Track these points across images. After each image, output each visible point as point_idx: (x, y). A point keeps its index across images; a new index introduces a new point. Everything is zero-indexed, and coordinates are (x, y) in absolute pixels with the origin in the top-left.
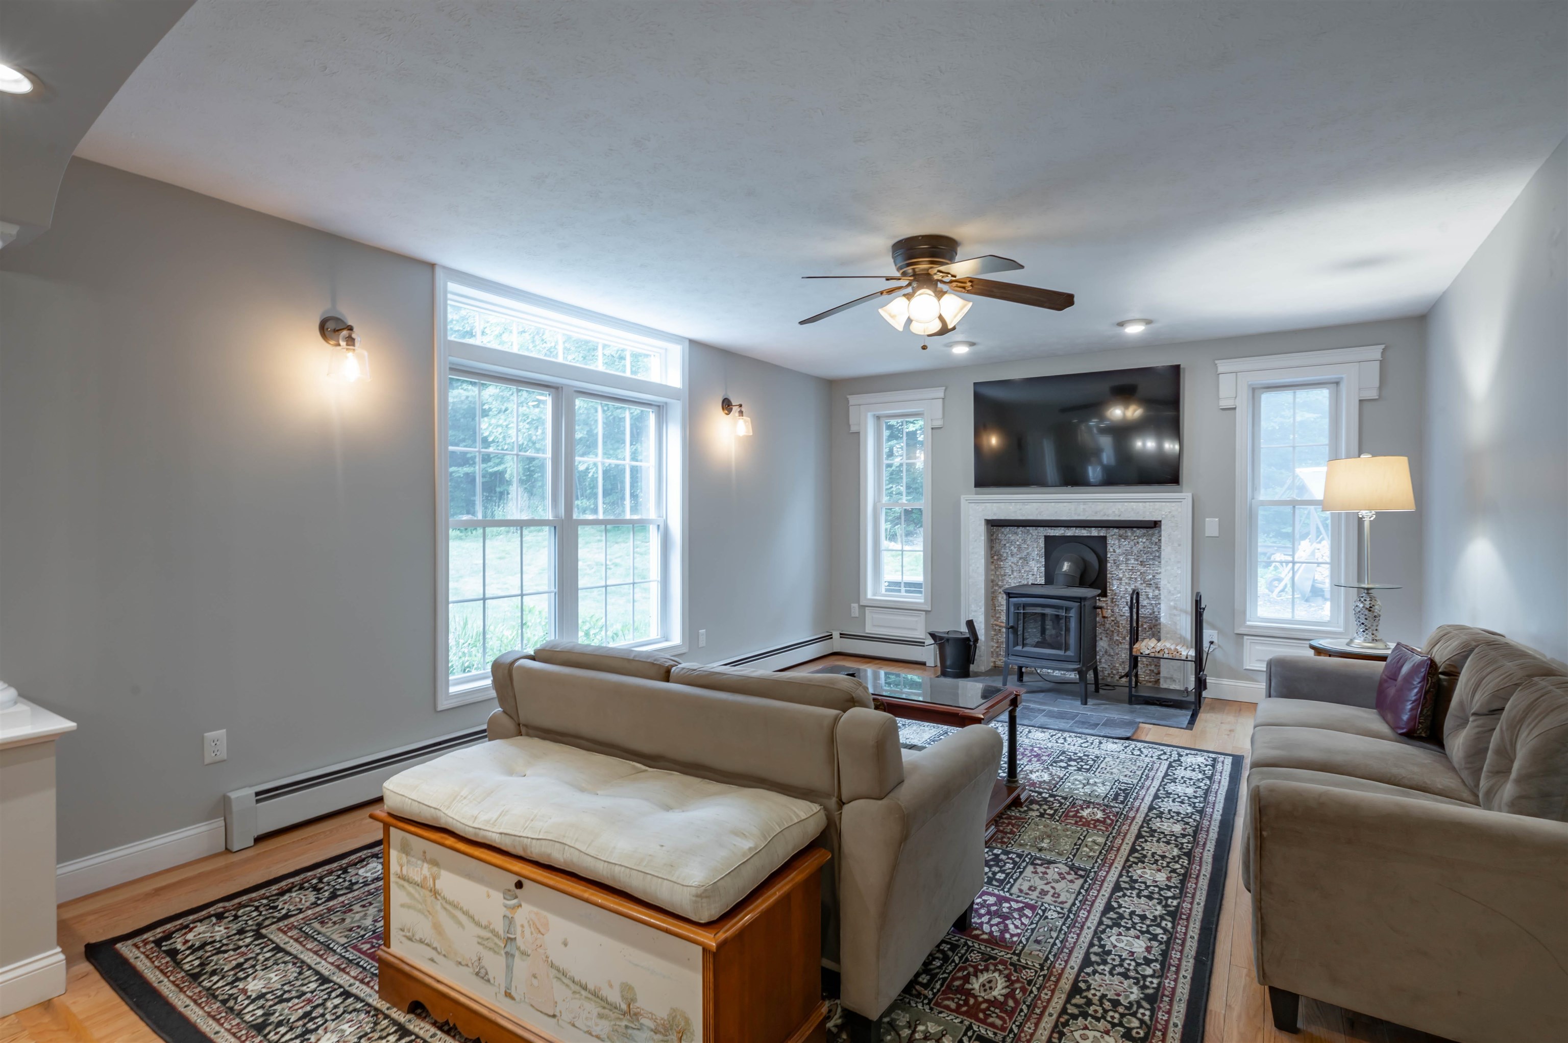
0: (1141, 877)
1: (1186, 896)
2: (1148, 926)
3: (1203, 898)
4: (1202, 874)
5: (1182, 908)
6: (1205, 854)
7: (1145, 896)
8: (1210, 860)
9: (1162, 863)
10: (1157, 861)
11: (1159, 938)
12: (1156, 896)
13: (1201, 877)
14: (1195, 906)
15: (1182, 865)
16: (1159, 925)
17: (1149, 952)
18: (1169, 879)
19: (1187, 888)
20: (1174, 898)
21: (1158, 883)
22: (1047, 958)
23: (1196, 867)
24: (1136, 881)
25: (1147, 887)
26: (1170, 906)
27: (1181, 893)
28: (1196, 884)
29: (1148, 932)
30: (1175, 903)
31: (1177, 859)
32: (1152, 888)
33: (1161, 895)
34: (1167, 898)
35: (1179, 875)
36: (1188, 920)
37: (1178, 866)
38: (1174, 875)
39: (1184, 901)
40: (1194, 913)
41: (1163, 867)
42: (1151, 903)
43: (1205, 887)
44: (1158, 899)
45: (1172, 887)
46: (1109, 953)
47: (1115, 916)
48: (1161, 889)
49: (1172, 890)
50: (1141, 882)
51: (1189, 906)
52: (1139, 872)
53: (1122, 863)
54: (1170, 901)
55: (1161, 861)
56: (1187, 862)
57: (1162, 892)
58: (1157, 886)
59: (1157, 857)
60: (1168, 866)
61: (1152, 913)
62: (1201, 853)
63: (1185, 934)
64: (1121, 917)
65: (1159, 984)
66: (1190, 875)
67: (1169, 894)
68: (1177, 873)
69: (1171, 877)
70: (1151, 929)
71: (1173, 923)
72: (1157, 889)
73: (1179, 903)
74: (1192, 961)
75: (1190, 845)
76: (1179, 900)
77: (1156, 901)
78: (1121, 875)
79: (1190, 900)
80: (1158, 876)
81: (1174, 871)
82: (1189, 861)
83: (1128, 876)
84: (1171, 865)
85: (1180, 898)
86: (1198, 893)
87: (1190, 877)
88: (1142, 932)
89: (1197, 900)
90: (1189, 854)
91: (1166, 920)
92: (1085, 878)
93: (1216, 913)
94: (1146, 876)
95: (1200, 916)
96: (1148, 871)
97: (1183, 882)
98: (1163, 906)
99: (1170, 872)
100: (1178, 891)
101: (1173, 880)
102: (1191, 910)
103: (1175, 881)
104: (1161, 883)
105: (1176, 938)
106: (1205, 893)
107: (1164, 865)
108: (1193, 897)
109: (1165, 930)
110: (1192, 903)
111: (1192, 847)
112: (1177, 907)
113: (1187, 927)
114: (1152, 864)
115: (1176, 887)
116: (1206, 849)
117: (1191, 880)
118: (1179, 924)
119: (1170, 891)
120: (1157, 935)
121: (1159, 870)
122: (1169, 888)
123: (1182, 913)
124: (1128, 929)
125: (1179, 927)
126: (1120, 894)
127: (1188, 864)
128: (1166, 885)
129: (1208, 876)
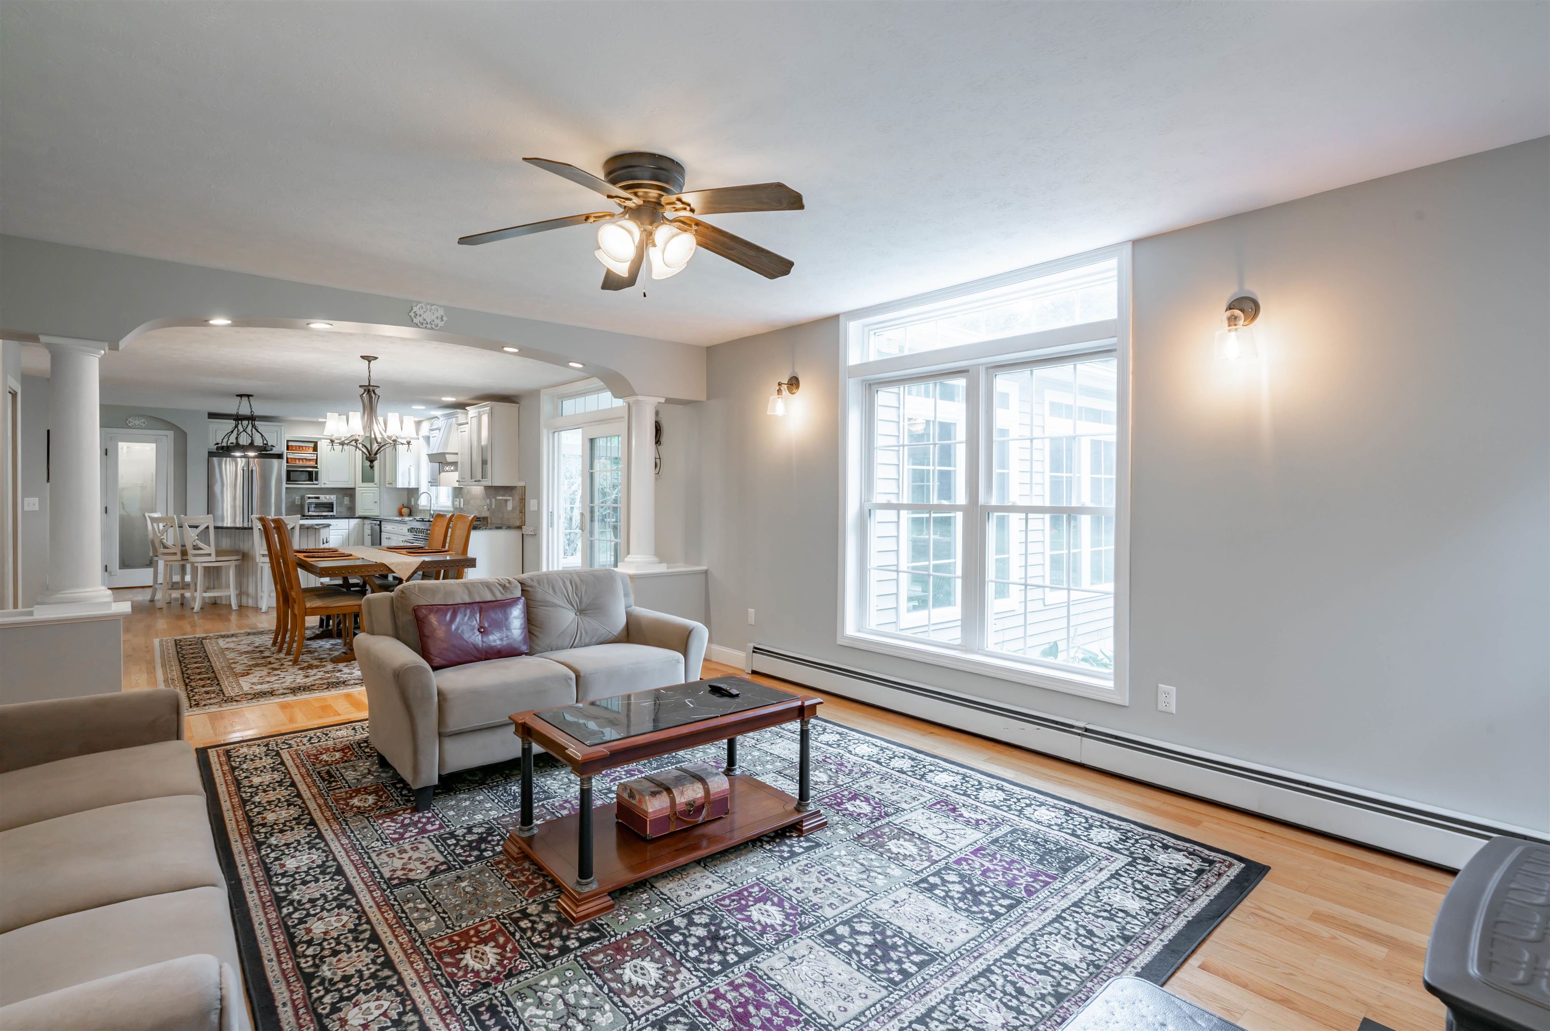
0: (338, 915)
1: (278, 923)
2: (295, 879)
3: (258, 933)
4: (275, 959)
5: (274, 910)
6: (287, 994)
7: (318, 899)
8: (275, 988)
9: (330, 944)
10: (338, 943)
11: (280, 877)
12: (308, 906)
13: (273, 956)
14: (263, 919)
15: (306, 956)
16: (286, 885)
17: (280, 864)
18: (308, 931)
19: (282, 933)
20: (290, 915)
21: (316, 919)
22: (347, 824)
23: (288, 965)
24: (339, 907)
25: (323, 909)
26: (289, 905)
27: (285, 924)
28: (275, 944)
29: (292, 876)
30: (285, 911)
31: (317, 961)
32: (318, 911)
33: (304, 909)
34: (296, 910)
35: (300, 942)
36: (263, 904)
37: (310, 952)
38: (306, 938)
39: (277, 917)
40: (261, 913)
41: (325, 940)
42: (308, 897)
43: (262, 946)
44: (304, 904)
45: (299, 924)
46: (310, 849)
47: (329, 870)
48: (308, 915)
49: (296, 921)
50: (333, 909)
51: (269, 916)
52: (345, 918)
53: (371, 915)
54: (291, 909)
55: (333, 945)
56: (303, 965)
57: (305, 912)
58: (315, 915)
59: (342, 947)
60: (320, 944)
61: (300, 890)
62: (292, 992)
63: (259, 892)
64: (323, 873)
65: (260, 853)
66: (288, 951)
67: (296, 915)
68: (304, 942)
69: (307, 934)
70: (291, 879)
71: (275, 894)
72: (312, 912)
73: (281, 913)
74: (242, 877)
75: (315, 995)
76: (283, 915)
77: (304, 901)
78: (358, 902)
79: (272, 922)
80: (322, 926)
81: (310, 943)
82: (301, 969)
83: (351, 906)
84: (319, 949)
85: (283, 919)
86: (267, 934)
87: (286, 948)
88: (296, 873)
89: (264, 926)
90: (307, 978)
91: (283, 892)
92: (388, 881)
93: (238, 925)
94: (335, 918)
95: (253, 914)
96: (336, 925)
97: (291, 937)
98: (294, 901)
99: (312, 938)
100: (289, 923)
101: (303, 932)
102: (266, 914)
103: (300, 933)
104: (312, 921)
105: (265, 884)
106: (260, 939)
107: (325, 943)
108: (270, 927)
109: (278, 884)
110: (268, 920)
111: (310, 995)
112: (280, 908)
113: (261, 898)
114: (339, 936)
115: (294, 926)
116: (289, 1004)
117: (284, 945)
118: (270, 895)
119: (299, 919)
120: (283, 877)
121: (325, 933)
122: (301, 921)
123: (272, 905)
124: (310, 869)
125: (267, 893)
126: (341, 887)
127: (298, 963)
128: (306, 922)
129: (266, 962)
